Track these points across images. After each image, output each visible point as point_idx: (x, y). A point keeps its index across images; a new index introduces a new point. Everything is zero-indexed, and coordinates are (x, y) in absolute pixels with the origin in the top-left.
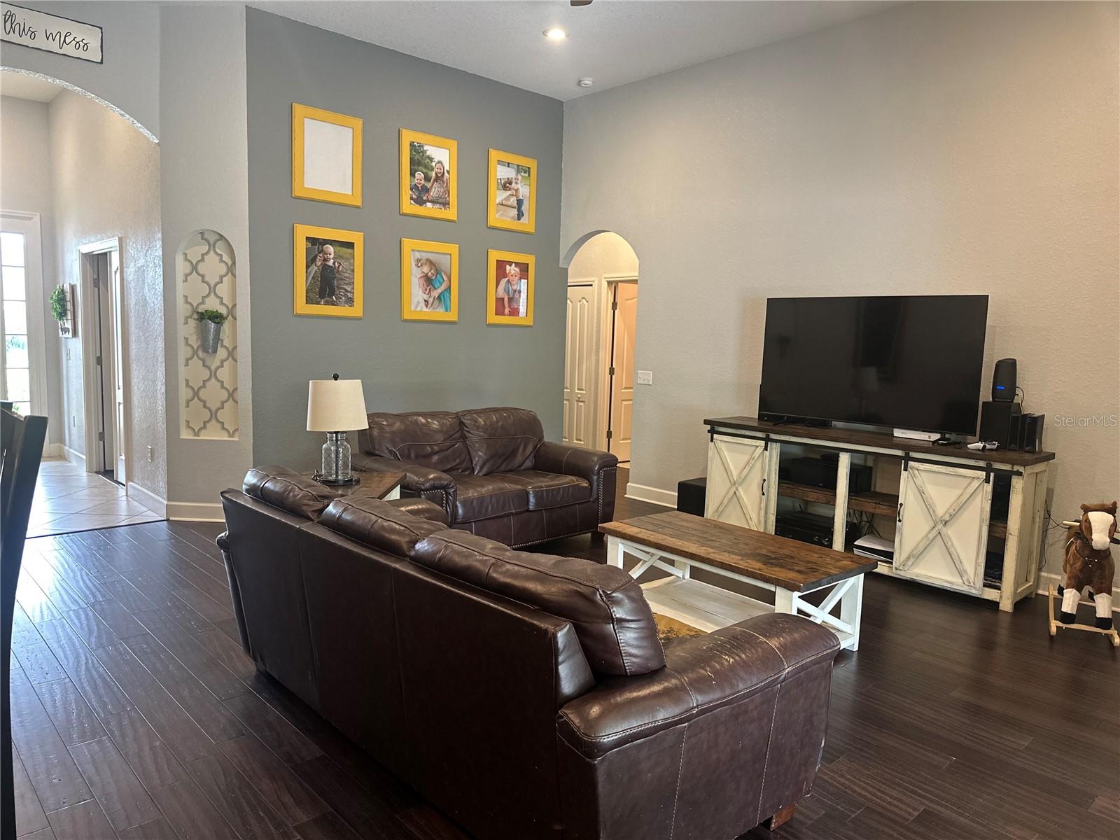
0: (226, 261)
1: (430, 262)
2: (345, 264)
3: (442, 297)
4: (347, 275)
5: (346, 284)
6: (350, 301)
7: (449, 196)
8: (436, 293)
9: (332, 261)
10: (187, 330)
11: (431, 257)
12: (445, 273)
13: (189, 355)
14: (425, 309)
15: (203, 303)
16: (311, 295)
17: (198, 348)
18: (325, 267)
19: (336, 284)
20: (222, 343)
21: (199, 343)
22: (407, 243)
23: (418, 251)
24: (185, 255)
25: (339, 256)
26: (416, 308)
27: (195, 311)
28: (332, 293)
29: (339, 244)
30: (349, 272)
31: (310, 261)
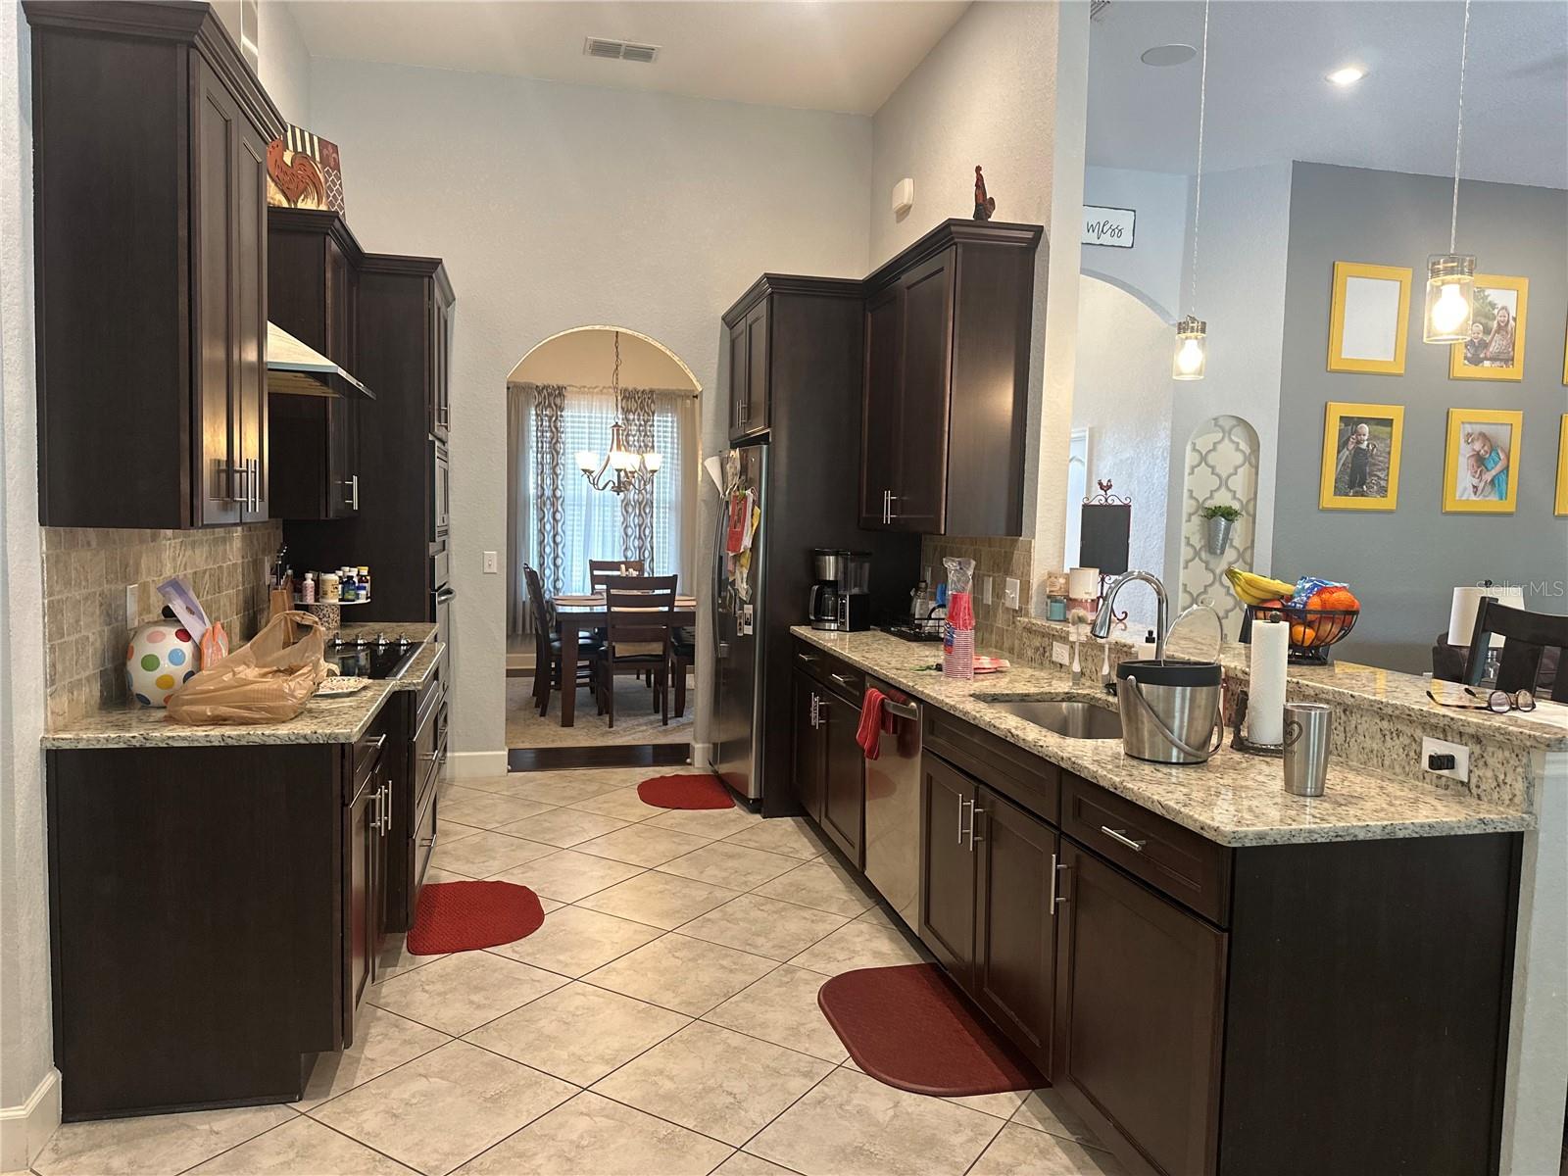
0: (1244, 449)
1: (1484, 436)
2: (1380, 446)
3: (1496, 482)
4: (1381, 459)
5: (1380, 470)
6: (1383, 491)
7: (1513, 350)
8: (1488, 477)
9: (1366, 443)
10: (1191, 529)
11: (1485, 429)
12: (1503, 450)
13: (1190, 557)
14: (1473, 498)
15: (1211, 497)
16: (1340, 485)
17: (1200, 549)
18: (1358, 451)
19: (1368, 471)
20: (1231, 543)
21: (1203, 543)
22: (1458, 415)
23: (1470, 423)
24: (1194, 444)
25: (1375, 437)
26: (1461, 497)
27: (1200, 506)
28: (1362, 483)
29: (1376, 422)
30: (1384, 455)
31: (1342, 444)
